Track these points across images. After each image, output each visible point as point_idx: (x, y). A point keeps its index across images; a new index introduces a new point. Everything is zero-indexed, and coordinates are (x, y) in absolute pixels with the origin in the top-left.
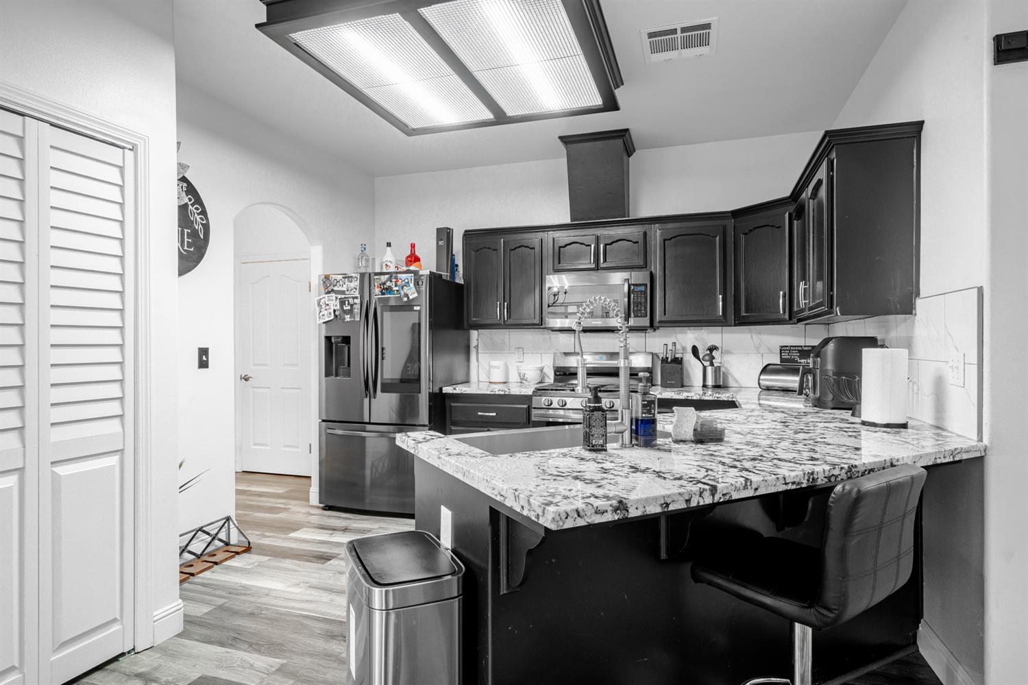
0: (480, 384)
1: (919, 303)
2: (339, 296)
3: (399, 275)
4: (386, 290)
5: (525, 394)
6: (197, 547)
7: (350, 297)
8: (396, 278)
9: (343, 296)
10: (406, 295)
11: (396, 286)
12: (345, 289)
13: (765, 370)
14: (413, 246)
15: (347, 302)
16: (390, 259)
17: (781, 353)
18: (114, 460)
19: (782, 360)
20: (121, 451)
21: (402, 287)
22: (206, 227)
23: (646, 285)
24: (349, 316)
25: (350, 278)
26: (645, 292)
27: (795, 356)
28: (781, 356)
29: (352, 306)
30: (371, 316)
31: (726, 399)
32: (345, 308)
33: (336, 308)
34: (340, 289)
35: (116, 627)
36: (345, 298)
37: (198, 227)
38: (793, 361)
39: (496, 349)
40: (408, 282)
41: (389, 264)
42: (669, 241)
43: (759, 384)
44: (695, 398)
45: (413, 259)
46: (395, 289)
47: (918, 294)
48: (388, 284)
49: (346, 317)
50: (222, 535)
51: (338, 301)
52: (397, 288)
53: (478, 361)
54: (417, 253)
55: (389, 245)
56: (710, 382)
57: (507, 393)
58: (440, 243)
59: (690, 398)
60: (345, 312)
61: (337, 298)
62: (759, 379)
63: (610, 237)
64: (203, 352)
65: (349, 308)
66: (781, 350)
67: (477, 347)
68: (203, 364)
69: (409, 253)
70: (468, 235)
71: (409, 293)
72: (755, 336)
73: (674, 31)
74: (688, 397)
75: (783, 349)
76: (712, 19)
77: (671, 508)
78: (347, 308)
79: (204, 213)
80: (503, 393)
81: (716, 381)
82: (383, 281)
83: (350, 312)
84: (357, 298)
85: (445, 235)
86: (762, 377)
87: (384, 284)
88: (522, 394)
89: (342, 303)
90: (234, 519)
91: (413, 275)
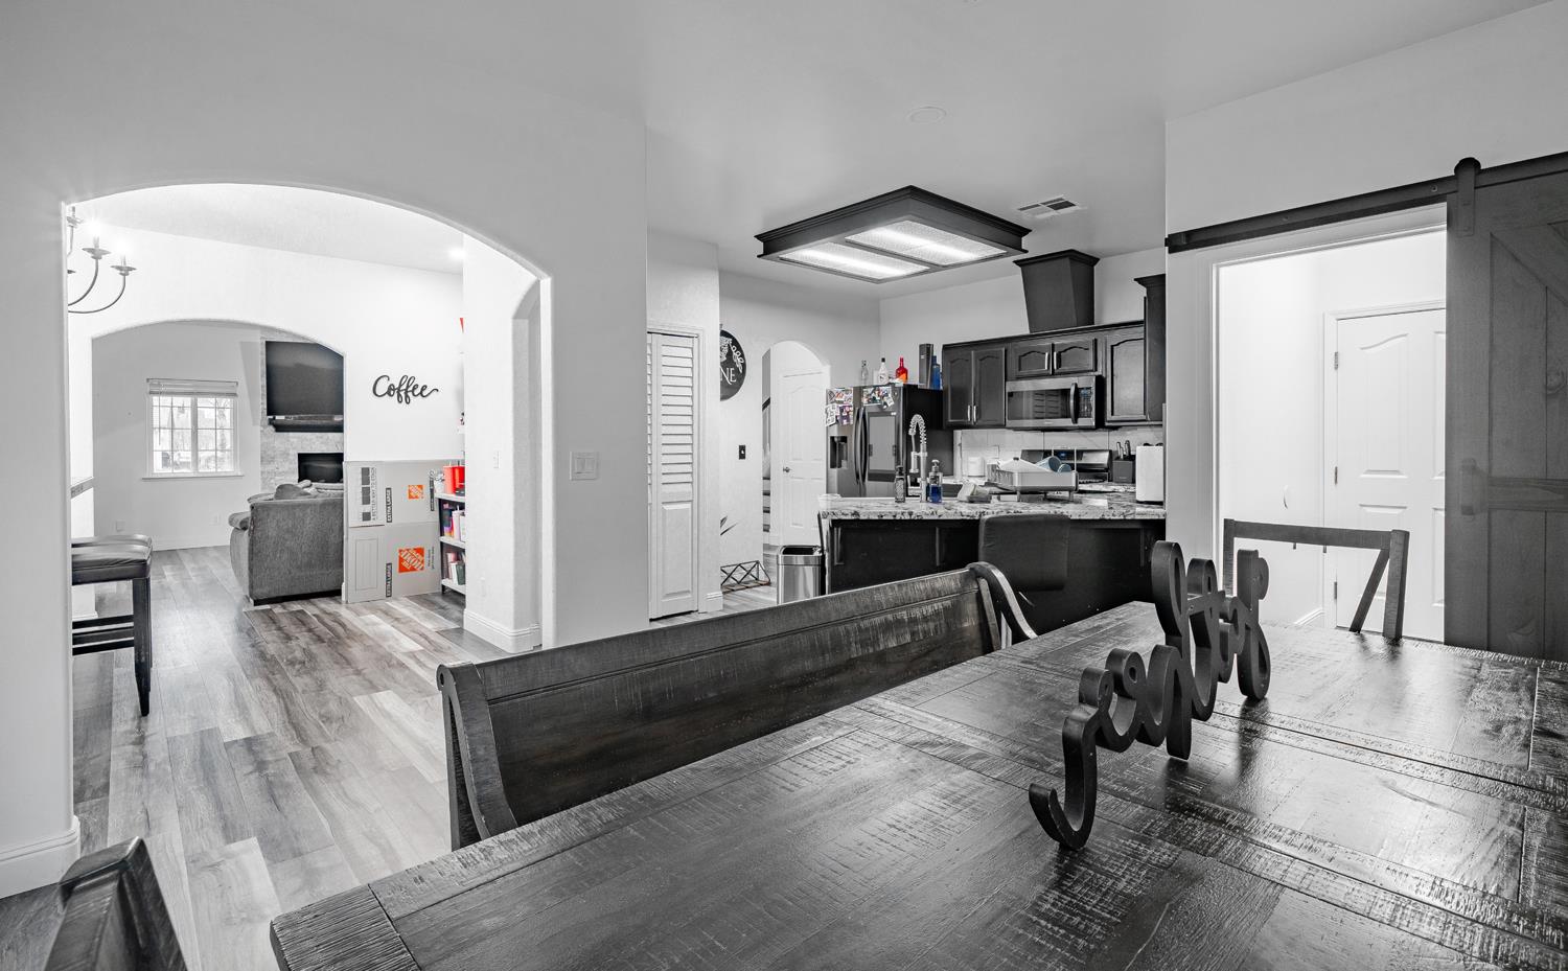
2: (839, 405)
3: (881, 388)
4: (871, 399)
6: (738, 576)
7: (847, 406)
8: (879, 390)
9: (841, 405)
10: (885, 404)
11: (879, 396)
12: (844, 400)
14: (902, 360)
15: (845, 410)
16: (882, 374)
18: (688, 506)
20: (691, 501)
21: (883, 397)
22: (744, 365)
23: (1091, 388)
24: (846, 420)
25: (847, 391)
26: (1091, 394)
29: (847, 412)
30: (863, 419)
32: (843, 414)
33: (837, 415)
35: (690, 596)
36: (843, 406)
37: (739, 366)
39: (975, 446)
40: (887, 393)
41: (878, 377)
42: (1117, 347)
45: (902, 371)
46: (877, 398)
48: (873, 395)
49: (844, 421)
50: (754, 573)
51: (838, 409)
52: (879, 398)
53: (961, 457)
54: (905, 366)
55: (883, 360)
58: (923, 356)
60: (843, 418)
61: (837, 406)
63: (1063, 345)
64: (742, 448)
67: (960, 445)
68: (742, 456)
70: (946, 348)
71: (888, 401)
77: (884, 518)
78: (845, 414)
79: (742, 356)
82: (869, 393)
83: (847, 418)
84: (851, 406)
85: (927, 350)
87: (870, 395)
89: (842, 410)
90: (762, 563)
91: (894, 386)
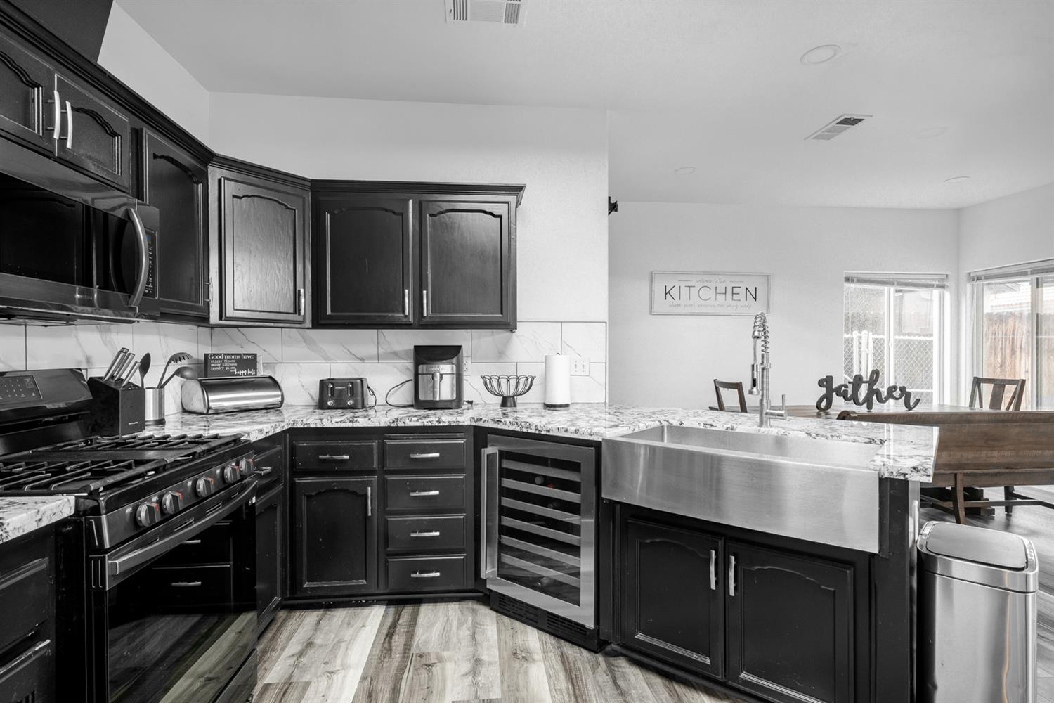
23: (152, 234)
38: (228, 373)
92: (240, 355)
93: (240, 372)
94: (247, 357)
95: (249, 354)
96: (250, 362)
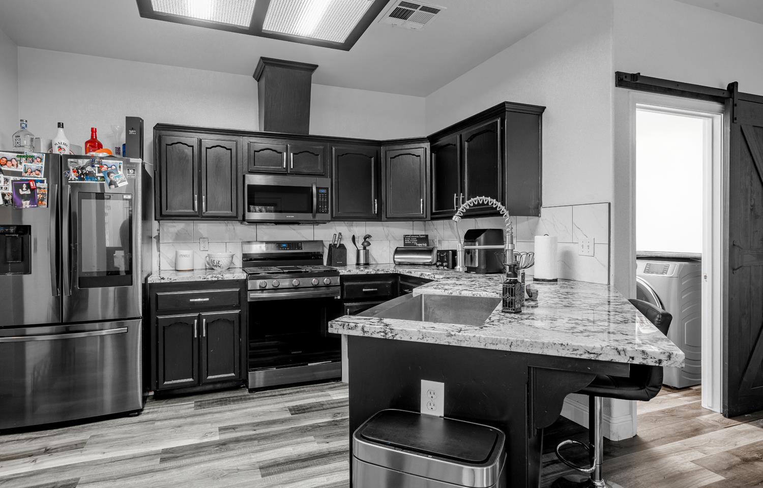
0: (162, 272)
1: (542, 210)
2: (12, 178)
3: (103, 161)
4: (83, 175)
5: (239, 278)
7: (31, 180)
8: (99, 163)
9: (18, 178)
11: (99, 171)
12: (22, 170)
13: (397, 251)
14: (94, 131)
15: (24, 186)
16: (64, 141)
17: (404, 240)
19: (405, 244)
21: (108, 174)
23: (327, 189)
24: (28, 202)
25: (28, 157)
26: (327, 193)
27: (415, 241)
28: (404, 241)
29: (33, 190)
31: (392, 272)
32: (21, 192)
33: (5, 192)
34: (13, 169)
36: (22, 180)
38: (413, 245)
40: (116, 169)
41: (63, 146)
42: (341, 157)
43: (394, 261)
44: (372, 273)
46: (97, 175)
47: (541, 205)
48: (89, 169)
49: (24, 202)
51: (10, 183)
52: (101, 175)
53: (159, 251)
55: (60, 125)
56: (362, 261)
57: (220, 279)
58: (131, 132)
59: (369, 273)
61: (6, 180)
62: (394, 258)
65: (29, 192)
66: (404, 238)
67: (158, 238)
69: (89, 138)
70: (160, 128)
71: (118, 180)
72: (385, 228)
73: (416, 6)
74: (368, 272)
75: (405, 237)
76: (442, 7)
80: (216, 279)
81: (366, 261)
82: (82, 165)
84: (42, 182)
86: (396, 257)
87: (83, 168)
88: (235, 278)
91: (122, 162)
92: (419, 235)
93: (419, 245)
94: (422, 237)
95: (423, 235)
96: (425, 239)
